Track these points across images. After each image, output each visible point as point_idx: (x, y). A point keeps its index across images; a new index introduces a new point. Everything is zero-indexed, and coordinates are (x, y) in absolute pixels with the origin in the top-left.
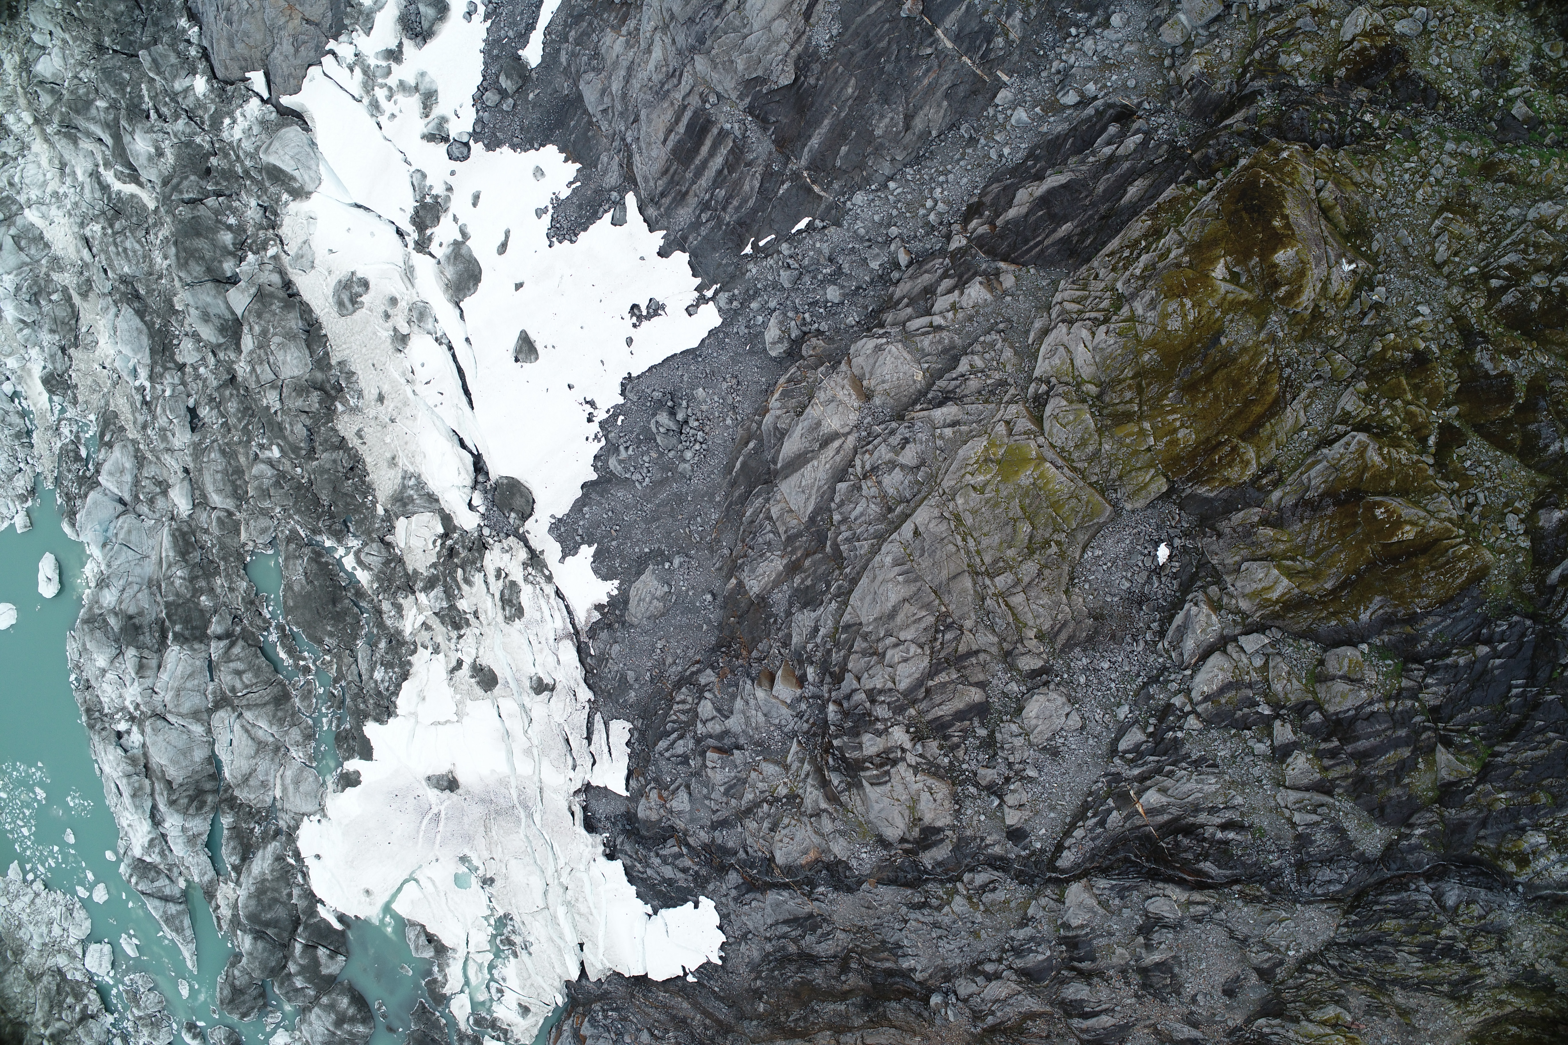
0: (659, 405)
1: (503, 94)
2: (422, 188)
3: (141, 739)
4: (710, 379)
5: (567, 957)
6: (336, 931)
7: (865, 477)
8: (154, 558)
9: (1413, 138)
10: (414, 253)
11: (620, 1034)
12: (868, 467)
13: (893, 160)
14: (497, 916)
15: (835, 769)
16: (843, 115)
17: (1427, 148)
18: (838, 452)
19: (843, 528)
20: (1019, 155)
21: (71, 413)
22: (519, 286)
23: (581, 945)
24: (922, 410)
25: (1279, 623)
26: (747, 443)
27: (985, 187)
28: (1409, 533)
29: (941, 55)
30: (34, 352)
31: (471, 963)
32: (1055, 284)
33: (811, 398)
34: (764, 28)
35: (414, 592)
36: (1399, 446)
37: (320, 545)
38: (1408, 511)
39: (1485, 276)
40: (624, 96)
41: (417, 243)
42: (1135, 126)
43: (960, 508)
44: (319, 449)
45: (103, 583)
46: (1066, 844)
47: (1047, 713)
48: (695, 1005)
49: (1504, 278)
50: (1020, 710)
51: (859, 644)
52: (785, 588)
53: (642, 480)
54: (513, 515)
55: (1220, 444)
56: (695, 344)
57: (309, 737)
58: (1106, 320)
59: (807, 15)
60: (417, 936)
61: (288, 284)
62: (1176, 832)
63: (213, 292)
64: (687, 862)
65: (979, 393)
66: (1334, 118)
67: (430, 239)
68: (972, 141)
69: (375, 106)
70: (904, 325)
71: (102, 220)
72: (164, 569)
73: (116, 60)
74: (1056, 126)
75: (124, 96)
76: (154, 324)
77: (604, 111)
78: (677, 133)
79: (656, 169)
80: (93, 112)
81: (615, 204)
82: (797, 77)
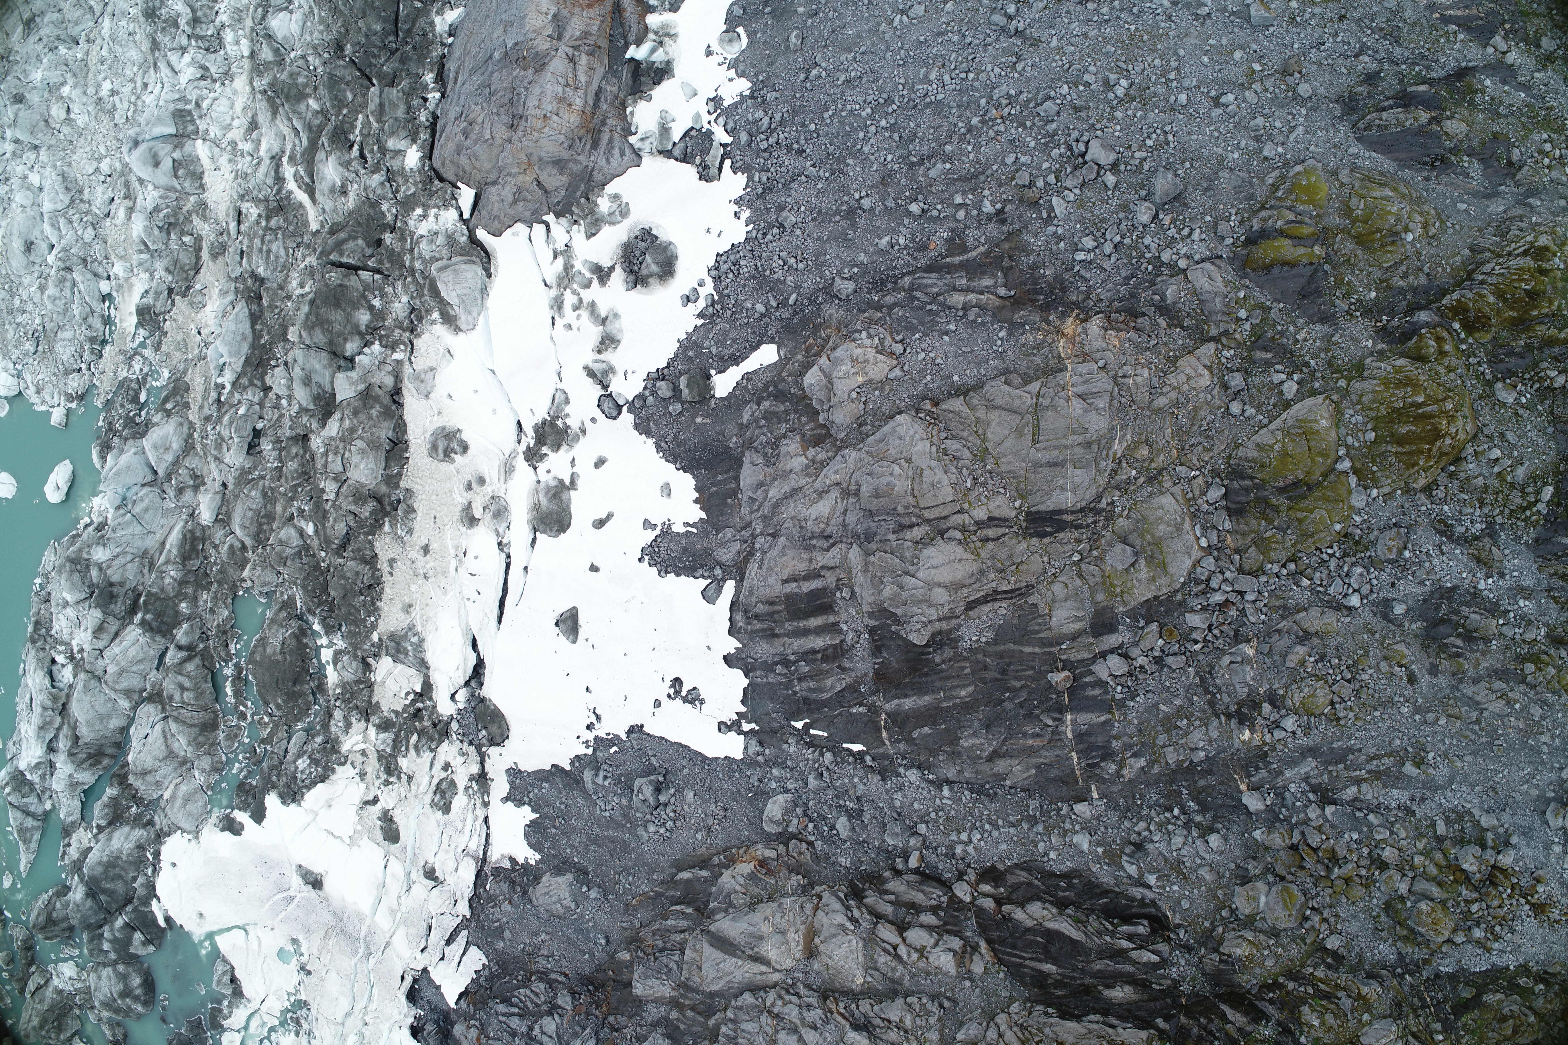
0: (651, 771)
1: (677, 395)
2: (560, 409)
3: (71, 681)
4: (704, 791)
6: (158, 926)
7: (769, 1013)
8: (159, 536)
10: (521, 457)
12: (776, 1009)
13: (961, 772)
14: (299, 998)
16: (945, 705)
18: (761, 974)
20: (1060, 868)
21: (149, 353)
22: (594, 568)
24: (842, 1015)
26: (704, 863)
27: (1017, 866)
29: (1057, 734)
30: (143, 274)
31: (257, 1017)
32: (1011, 1001)
33: (771, 899)
34: (926, 583)
35: (367, 721)
37: (310, 626)
40: (776, 507)
41: (529, 448)
42: (1160, 945)
44: (350, 552)
45: (101, 537)
52: (662, 1010)
53: (604, 810)
54: (484, 732)
56: (710, 754)
57: (217, 769)
59: (970, 607)
60: (225, 973)
61: (396, 392)
63: (325, 362)
67: (543, 457)
68: (1033, 821)
69: (559, 304)
70: (876, 924)
71: (262, 207)
72: (163, 558)
73: (348, 71)
74: (1104, 875)
75: (337, 115)
76: (261, 336)
77: (753, 500)
78: (799, 587)
79: (765, 593)
80: (302, 107)
81: (715, 579)
82: (927, 645)
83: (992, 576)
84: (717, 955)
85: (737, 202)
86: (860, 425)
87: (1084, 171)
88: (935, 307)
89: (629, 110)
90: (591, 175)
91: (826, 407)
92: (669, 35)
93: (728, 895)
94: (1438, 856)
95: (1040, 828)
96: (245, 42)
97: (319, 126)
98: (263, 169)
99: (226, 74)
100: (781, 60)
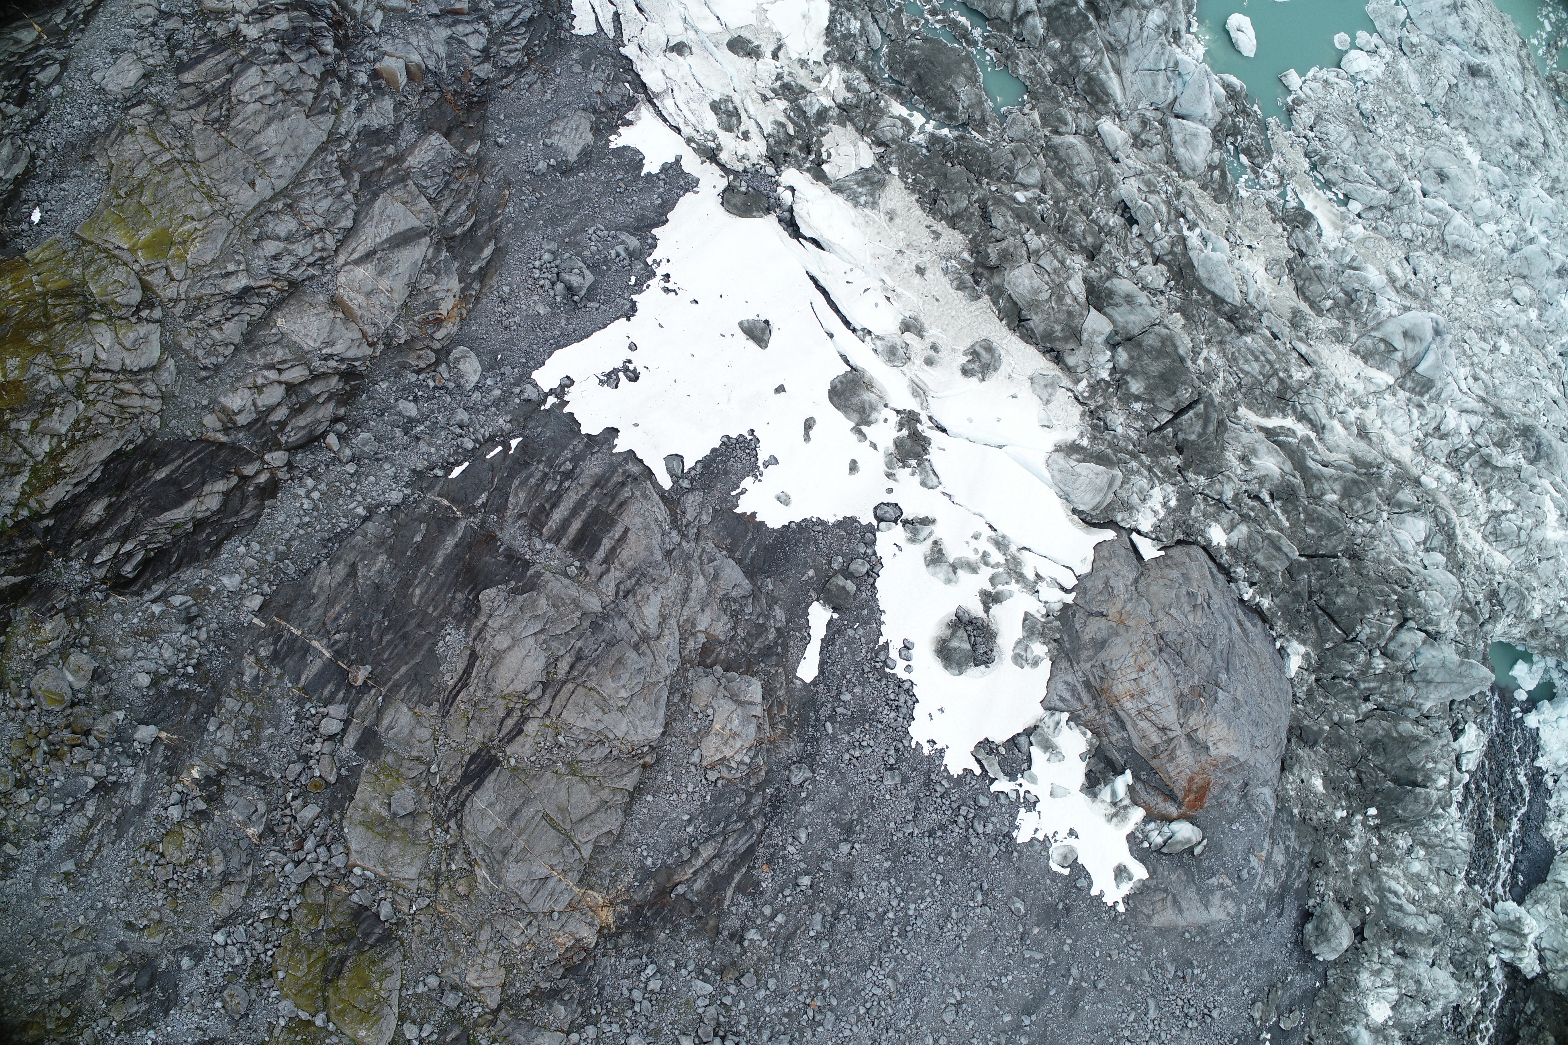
0: (588, 296)
1: (847, 574)
2: (924, 473)
4: (535, 324)
7: (320, 230)
8: (1128, 74)
10: (917, 409)
12: (318, 238)
13: (365, 536)
16: (423, 570)
18: (355, 249)
19: (339, 190)
20: (228, 547)
21: (1272, 195)
22: (780, 389)
24: (267, 288)
27: (259, 516)
29: (324, 634)
30: (1336, 246)
32: (165, 424)
33: (405, 305)
34: (522, 640)
35: (839, 106)
37: (952, 128)
40: (688, 574)
41: (918, 421)
42: (105, 573)
43: (207, 204)
47: (121, 76)
50: (147, 75)
51: (307, 98)
52: (403, 144)
53: (596, 231)
54: (743, 189)
56: (558, 353)
58: (86, 371)
59: (473, 657)
61: (1058, 359)
63: (1130, 327)
65: (209, 307)
67: (901, 425)
68: (280, 557)
69: (1001, 545)
70: (311, 372)
71: (1295, 385)
72: (1107, 62)
73: (1330, 547)
74: (193, 576)
75: (1305, 508)
76: (1199, 293)
77: (712, 560)
78: (612, 538)
79: (634, 507)
80: (1337, 487)
81: (683, 476)
82: (476, 597)
83: (479, 694)
84: (401, 227)
85: (942, 751)
86: (684, 695)
87: (710, 1029)
88: (717, 829)
89: (1089, 734)
90: (1070, 660)
91: (723, 681)
92: (1115, 815)
93: (438, 275)
95: (270, 558)
96: (1434, 485)
97: (1311, 486)
98: (1322, 411)
99: (1423, 449)
100: (1013, 882)
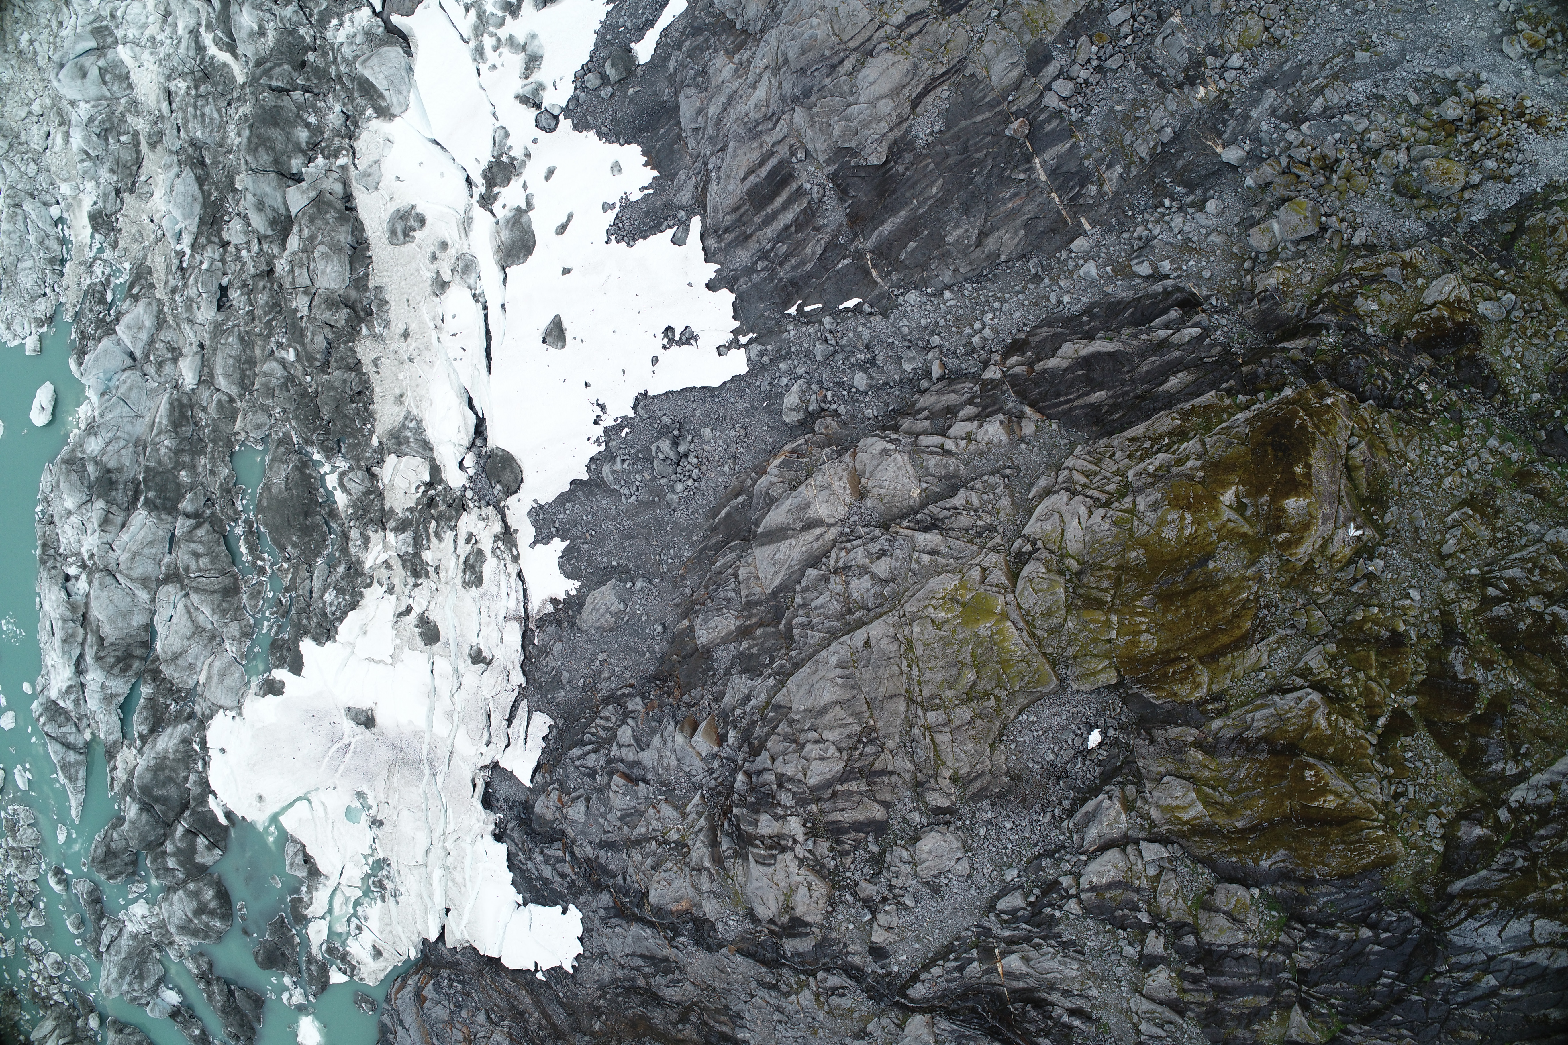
0: (665, 431)
1: (605, 80)
2: (502, 145)
3: (87, 588)
4: (720, 422)
5: (430, 917)
6: (220, 825)
7: (835, 572)
8: (148, 419)
9: (1460, 422)
10: (476, 206)
11: (459, 1007)
12: (841, 564)
13: (956, 270)
14: (376, 857)
15: (728, 835)
16: (921, 211)
17: (1470, 437)
18: (817, 539)
19: (801, 612)
20: (1078, 307)
21: (108, 255)
22: (566, 271)
23: (448, 910)
24: (908, 528)
25: (1182, 841)
26: (738, 495)
27: (1036, 327)
28: (1330, 802)
29: (1032, 183)
30: (90, 185)
31: (339, 893)
32: (1072, 446)
33: (808, 476)
34: (869, 102)
35: (384, 529)
36: (1348, 717)
37: (309, 456)
38: (1336, 783)
39: (1484, 582)
40: (718, 122)
41: (482, 196)
42: (1197, 318)
43: (915, 636)
44: (333, 364)
45: (92, 429)
46: (922, 977)
47: (940, 852)
48: (537, 1003)
49: (1502, 590)
50: (916, 839)
51: (783, 728)
52: (731, 647)
53: (629, 496)
54: (499, 487)
55: (1178, 659)
56: (716, 385)
57: (246, 634)
58: (1107, 504)
59: (915, 103)
60: (296, 854)
61: (348, 197)
62: (1027, 1001)
63: (274, 184)
64: (567, 869)
65: (967, 530)
66: (1390, 377)
67: (495, 197)
68: (1037, 278)
69: (479, 53)
70: (916, 438)
71: (189, 79)
72: (154, 434)
74: (1121, 291)
76: (210, 195)
77: (696, 130)
78: (758, 176)
79: (728, 203)
81: (680, 223)
82: (887, 161)
83: (926, 65)
84: (771, 550)
91: (739, 12)
93: (768, 493)
94: (1422, 121)
